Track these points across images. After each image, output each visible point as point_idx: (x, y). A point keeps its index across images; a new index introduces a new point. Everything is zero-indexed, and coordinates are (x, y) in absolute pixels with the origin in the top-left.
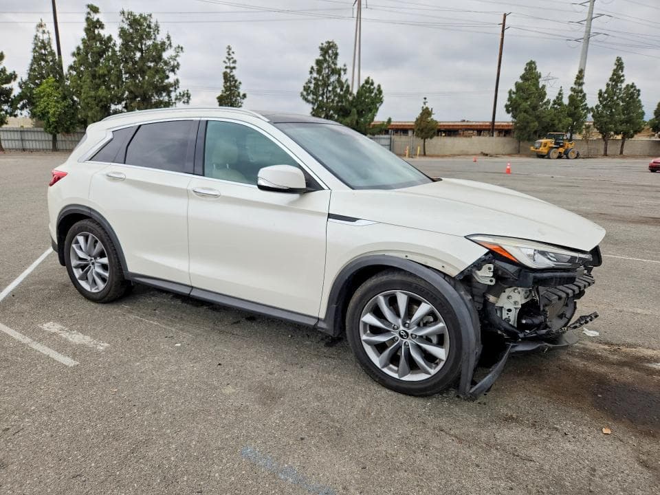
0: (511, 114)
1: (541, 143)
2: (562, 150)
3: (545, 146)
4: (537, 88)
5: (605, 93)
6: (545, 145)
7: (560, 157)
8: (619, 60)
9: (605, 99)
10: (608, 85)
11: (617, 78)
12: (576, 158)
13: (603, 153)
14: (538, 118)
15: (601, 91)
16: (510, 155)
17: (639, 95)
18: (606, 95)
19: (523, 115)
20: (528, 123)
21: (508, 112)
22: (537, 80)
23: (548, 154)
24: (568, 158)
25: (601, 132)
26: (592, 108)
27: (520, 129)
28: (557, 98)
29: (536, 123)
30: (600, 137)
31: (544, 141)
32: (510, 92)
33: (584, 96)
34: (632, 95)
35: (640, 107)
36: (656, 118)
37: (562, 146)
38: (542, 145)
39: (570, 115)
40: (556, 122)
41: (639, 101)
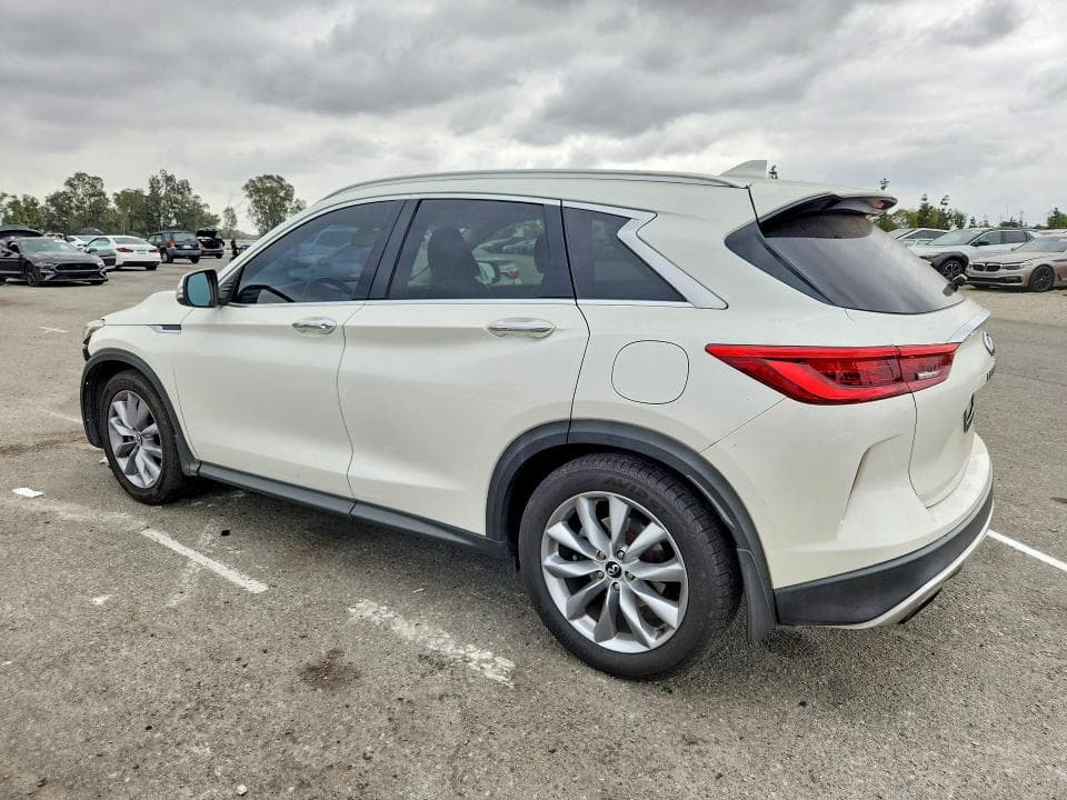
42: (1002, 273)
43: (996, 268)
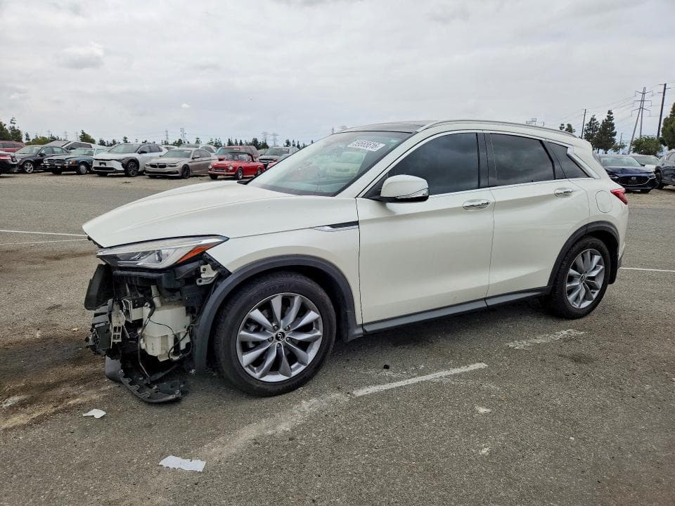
42: (168, 169)
43: (164, 166)
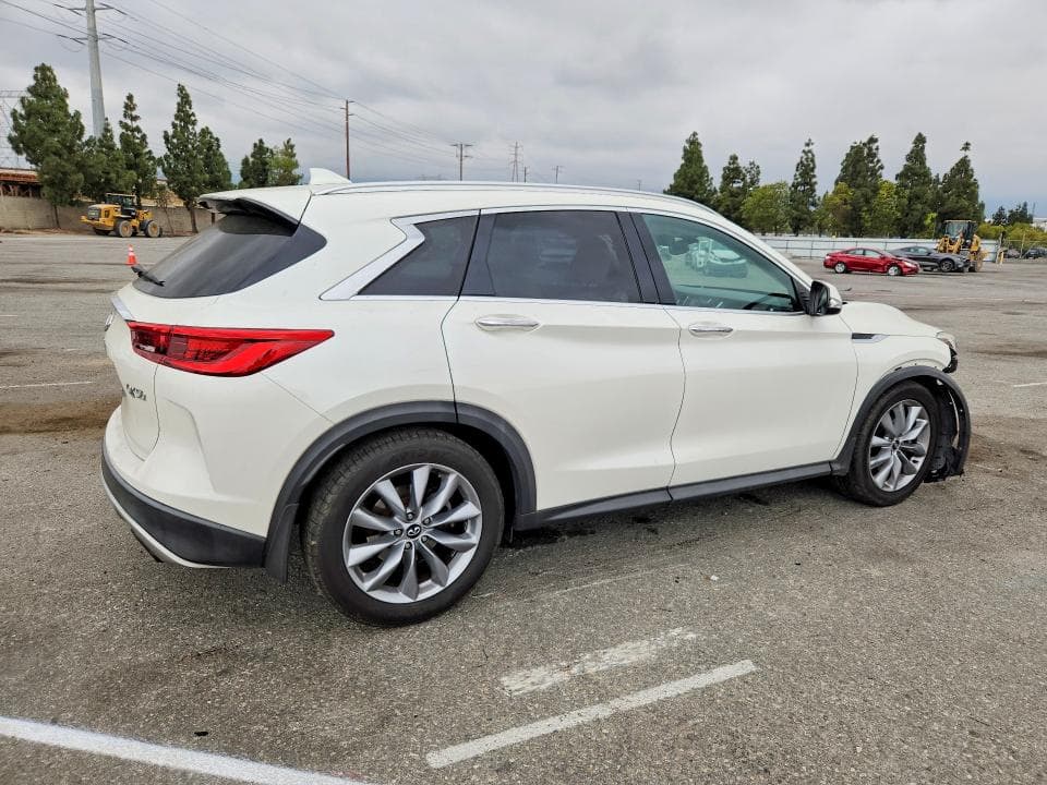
0: (25, 155)
1: (100, 210)
2: (135, 222)
3: (107, 216)
4: (67, 115)
5: (173, 137)
6: (107, 213)
7: (134, 235)
8: (181, 89)
9: (176, 147)
10: (174, 126)
11: (184, 116)
12: (160, 236)
13: (191, 228)
14: (81, 167)
15: (166, 132)
16: (41, 229)
17: (219, 146)
18: (175, 141)
19: (53, 160)
20: (65, 174)
21: (18, 151)
22: (64, 101)
23: (116, 229)
24: (148, 236)
25: (181, 197)
26: (160, 159)
27: (51, 184)
28: (104, 136)
29: (81, 176)
30: (182, 205)
31: (103, 206)
32: (14, 114)
33: (144, 137)
34: (210, 145)
35: (225, 164)
36: (244, 180)
37: (134, 217)
38: (103, 214)
39: (130, 167)
40: (113, 175)
41: (221, 155)
